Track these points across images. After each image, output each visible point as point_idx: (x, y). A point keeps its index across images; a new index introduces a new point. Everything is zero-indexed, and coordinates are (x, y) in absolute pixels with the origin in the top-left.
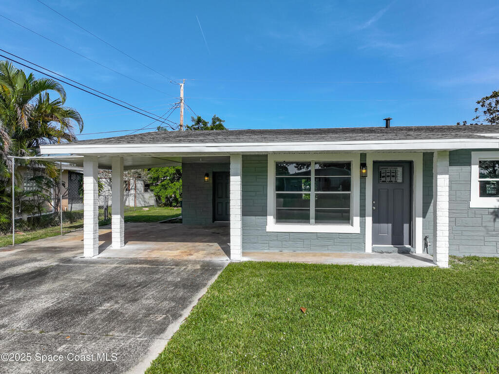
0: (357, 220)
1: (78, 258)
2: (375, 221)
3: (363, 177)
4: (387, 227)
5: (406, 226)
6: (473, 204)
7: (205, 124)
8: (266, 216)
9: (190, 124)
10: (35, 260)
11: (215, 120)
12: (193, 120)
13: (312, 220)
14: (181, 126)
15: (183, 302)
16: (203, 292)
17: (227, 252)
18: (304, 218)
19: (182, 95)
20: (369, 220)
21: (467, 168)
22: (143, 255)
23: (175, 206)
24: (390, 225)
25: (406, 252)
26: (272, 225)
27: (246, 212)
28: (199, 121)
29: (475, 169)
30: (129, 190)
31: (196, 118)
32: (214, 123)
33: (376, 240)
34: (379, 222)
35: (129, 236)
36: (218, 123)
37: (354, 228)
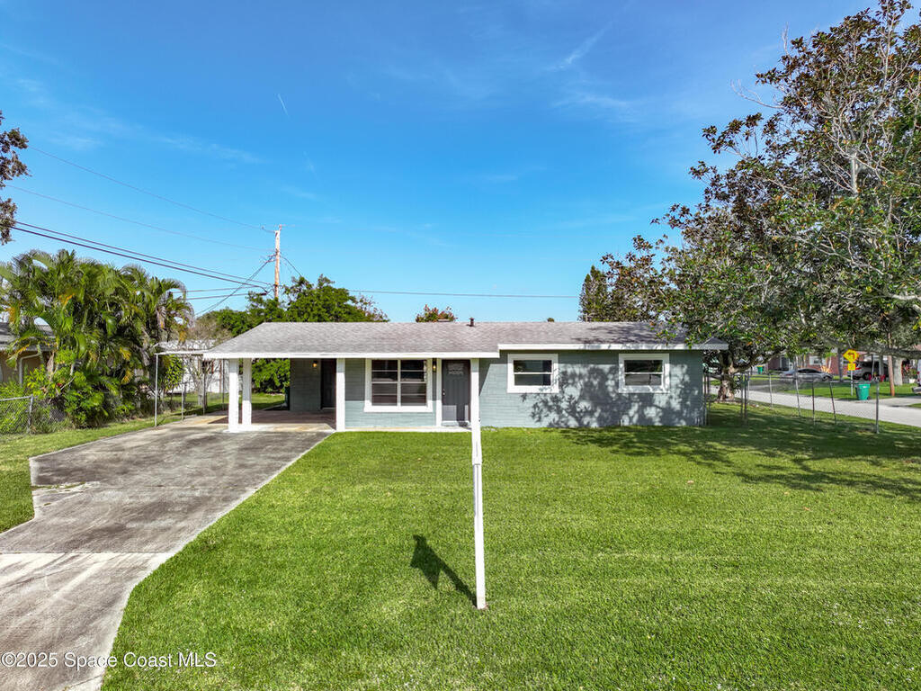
0: (430, 402)
1: (225, 431)
2: (443, 403)
3: (434, 372)
4: (453, 408)
5: (466, 407)
6: (509, 391)
7: (309, 286)
8: (364, 400)
9: (290, 285)
10: (194, 433)
11: (322, 280)
12: (294, 280)
13: (399, 404)
14: (276, 286)
15: (310, 445)
16: (319, 442)
17: (335, 428)
18: (393, 401)
19: (278, 246)
20: (439, 402)
21: (505, 365)
22: (271, 430)
23: (271, 392)
24: (455, 406)
25: (464, 425)
26: (368, 406)
27: (350, 396)
28: (302, 282)
29: (511, 366)
30: (213, 373)
31: (298, 279)
32: (320, 285)
33: (445, 417)
34: (448, 404)
35: (255, 420)
36: (325, 285)
37: (428, 407)
